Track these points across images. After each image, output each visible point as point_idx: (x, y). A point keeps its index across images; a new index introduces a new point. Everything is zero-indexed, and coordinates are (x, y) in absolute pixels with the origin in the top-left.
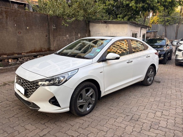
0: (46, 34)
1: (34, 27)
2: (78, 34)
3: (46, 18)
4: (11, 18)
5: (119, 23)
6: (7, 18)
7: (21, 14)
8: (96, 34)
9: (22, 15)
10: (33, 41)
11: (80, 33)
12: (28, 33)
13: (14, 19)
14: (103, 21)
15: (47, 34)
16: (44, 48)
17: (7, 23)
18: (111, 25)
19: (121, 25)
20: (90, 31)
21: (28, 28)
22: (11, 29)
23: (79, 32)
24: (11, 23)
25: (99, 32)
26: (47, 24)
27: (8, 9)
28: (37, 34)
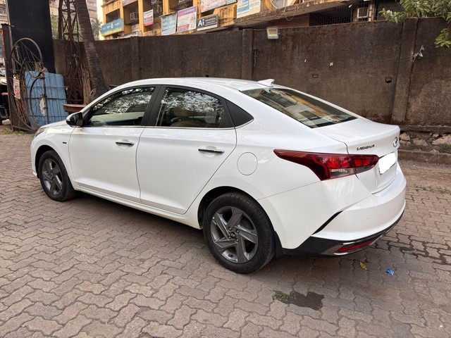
0: (387, 75)
1: (351, 60)
4: (301, 48)
6: (294, 47)
7: (324, 34)
9: (326, 36)
10: (344, 94)
12: (335, 75)
13: (307, 47)
15: (392, 76)
16: (374, 113)
17: (292, 58)
22: (298, 69)
24: (300, 57)
27: (298, 29)
28: (359, 76)
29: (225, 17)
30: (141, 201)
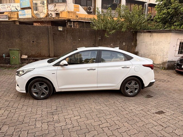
0: (93, 43)
1: (84, 39)
2: (122, 43)
3: (94, 32)
4: (69, 34)
5: (163, 31)
6: (67, 34)
7: (76, 30)
8: (142, 42)
11: (126, 42)
12: (80, 43)
13: (71, 34)
14: (145, 31)
17: (67, 37)
18: (155, 35)
19: (164, 33)
20: (137, 40)
21: (79, 40)
22: (69, 40)
23: (124, 42)
24: (69, 37)
25: (144, 41)
26: (94, 36)
28: (86, 43)
29: (12, 16)
30: (97, 87)
